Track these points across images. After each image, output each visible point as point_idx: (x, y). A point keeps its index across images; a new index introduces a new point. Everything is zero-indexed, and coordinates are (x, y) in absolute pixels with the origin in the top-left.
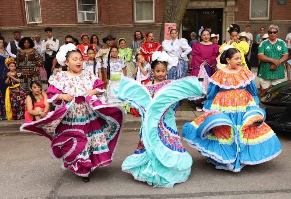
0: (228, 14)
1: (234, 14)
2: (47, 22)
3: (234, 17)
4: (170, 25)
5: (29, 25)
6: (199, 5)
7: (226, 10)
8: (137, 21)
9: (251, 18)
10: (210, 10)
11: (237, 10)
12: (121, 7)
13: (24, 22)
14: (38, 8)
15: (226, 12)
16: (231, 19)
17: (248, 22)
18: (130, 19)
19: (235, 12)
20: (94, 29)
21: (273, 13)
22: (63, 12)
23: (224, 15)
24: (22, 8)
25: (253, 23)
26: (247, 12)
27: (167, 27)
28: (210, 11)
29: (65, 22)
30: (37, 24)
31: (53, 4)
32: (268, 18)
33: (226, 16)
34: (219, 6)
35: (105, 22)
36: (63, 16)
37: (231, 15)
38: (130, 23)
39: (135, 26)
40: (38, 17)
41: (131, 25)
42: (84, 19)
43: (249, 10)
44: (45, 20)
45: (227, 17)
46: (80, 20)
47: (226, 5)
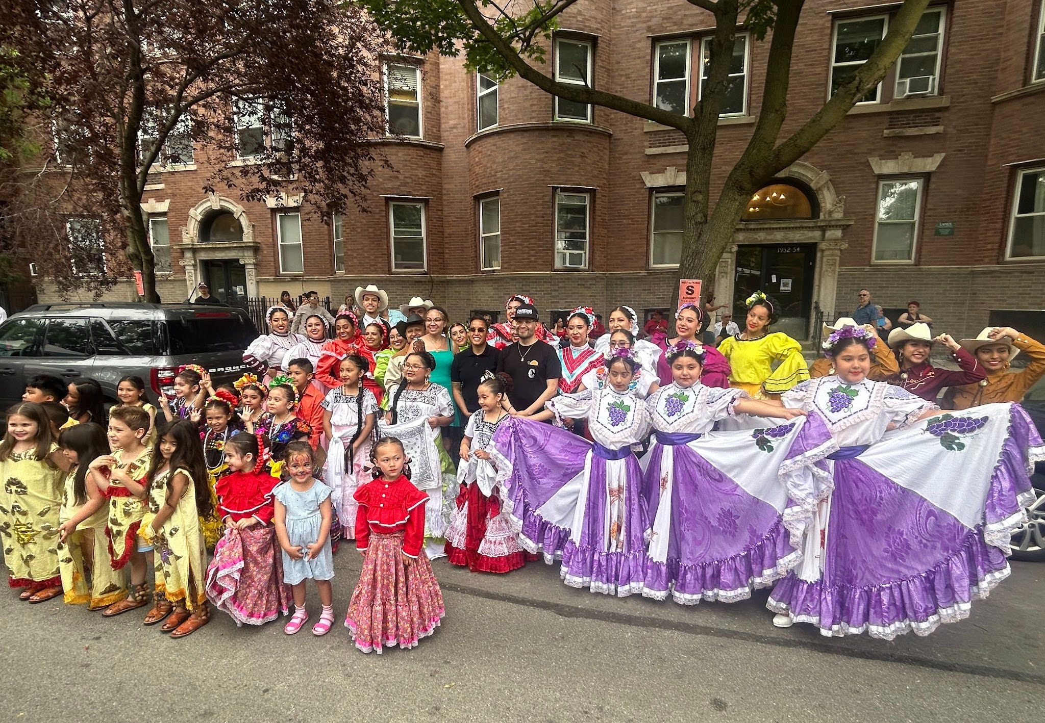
0: (827, 253)
1: (838, 252)
2: (507, 269)
3: (838, 258)
4: (690, 282)
5: (483, 272)
6: (769, 237)
7: (823, 246)
8: (653, 266)
9: (874, 261)
10: (792, 246)
11: (845, 246)
12: (627, 242)
13: (477, 268)
14: (497, 247)
15: (823, 251)
16: (831, 262)
17: (867, 268)
18: (642, 263)
19: (841, 250)
20: (580, 279)
21: (924, 252)
22: (532, 253)
23: (819, 255)
24: (476, 246)
25: (879, 270)
26: (866, 250)
27: (685, 286)
28: (792, 248)
29: (535, 269)
30: (493, 271)
31: (519, 241)
32: (912, 261)
33: (822, 257)
34: (811, 238)
35: (600, 268)
36: (533, 259)
37: (832, 255)
38: (641, 268)
39: (650, 274)
40: (497, 260)
41: (643, 273)
42: (564, 263)
43: (870, 248)
44: (506, 266)
45: (825, 259)
46: (558, 264)
47: (823, 238)
